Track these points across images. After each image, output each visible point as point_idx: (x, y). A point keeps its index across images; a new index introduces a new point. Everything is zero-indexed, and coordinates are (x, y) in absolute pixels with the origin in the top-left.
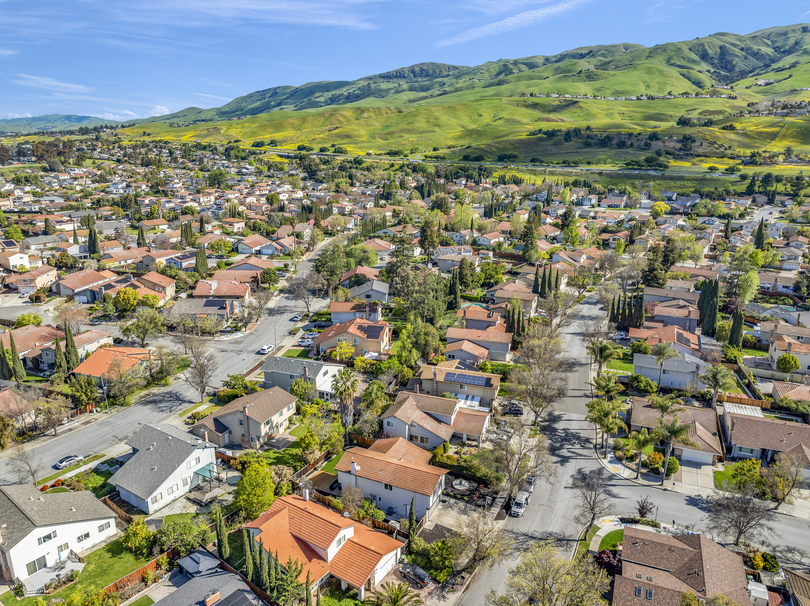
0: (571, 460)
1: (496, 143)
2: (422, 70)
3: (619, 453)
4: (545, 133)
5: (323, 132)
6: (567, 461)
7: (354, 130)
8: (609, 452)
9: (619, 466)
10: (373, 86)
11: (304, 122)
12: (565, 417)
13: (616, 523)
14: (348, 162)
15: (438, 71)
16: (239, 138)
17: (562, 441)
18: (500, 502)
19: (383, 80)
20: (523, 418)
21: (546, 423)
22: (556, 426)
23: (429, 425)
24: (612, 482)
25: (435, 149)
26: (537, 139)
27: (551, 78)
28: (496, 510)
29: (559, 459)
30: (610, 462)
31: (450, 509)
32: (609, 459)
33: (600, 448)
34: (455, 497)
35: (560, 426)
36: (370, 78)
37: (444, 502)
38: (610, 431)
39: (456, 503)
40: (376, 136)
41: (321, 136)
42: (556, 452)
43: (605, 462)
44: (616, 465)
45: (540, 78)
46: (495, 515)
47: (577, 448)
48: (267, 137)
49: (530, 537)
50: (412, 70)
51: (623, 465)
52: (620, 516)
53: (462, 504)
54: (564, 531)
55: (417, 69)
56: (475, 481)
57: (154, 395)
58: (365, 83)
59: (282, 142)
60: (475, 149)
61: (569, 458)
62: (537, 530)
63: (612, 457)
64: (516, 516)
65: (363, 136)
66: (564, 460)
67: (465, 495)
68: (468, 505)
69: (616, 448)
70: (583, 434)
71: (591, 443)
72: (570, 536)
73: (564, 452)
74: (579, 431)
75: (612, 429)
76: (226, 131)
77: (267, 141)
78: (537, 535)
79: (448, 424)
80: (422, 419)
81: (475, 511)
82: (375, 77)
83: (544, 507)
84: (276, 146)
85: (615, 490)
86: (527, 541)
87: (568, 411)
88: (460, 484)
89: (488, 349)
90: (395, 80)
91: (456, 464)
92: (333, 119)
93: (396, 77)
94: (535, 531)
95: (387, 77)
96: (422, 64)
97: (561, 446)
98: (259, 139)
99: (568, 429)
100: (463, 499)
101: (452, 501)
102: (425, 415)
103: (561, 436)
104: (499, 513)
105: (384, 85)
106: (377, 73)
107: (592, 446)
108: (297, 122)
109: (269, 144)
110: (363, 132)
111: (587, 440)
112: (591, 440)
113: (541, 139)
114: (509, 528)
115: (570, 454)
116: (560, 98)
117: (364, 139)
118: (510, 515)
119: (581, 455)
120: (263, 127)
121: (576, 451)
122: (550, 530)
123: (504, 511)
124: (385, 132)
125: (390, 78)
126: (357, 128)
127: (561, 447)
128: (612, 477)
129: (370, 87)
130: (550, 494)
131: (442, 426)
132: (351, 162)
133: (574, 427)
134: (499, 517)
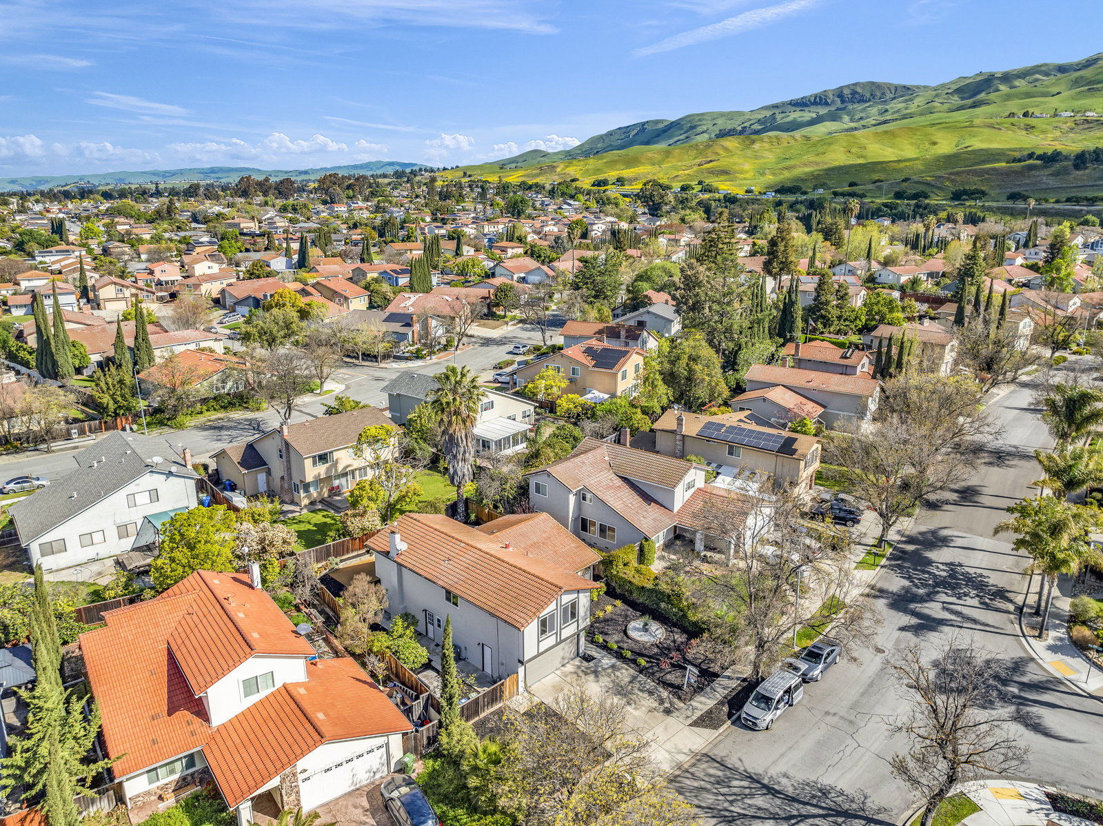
0: (946, 629)
1: (951, 174)
2: (854, 93)
3: (1082, 632)
4: (1040, 157)
5: (690, 167)
6: (933, 629)
7: (735, 164)
8: (1056, 627)
9: (1078, 663)
10: (779, 117)
11: (667, 157)
12: (959, 542)
13: (1035, 806)
14: (715, 200)
15: (878, 94)
16: (578, 177)
17: (937, 584)
18: (723, 688)
19: (794, 108)
20: (856, 530)
21: (911, 548)
22: (932, 555)
23: (623, 501)
24: (1047, 697)
25: (851, 185)
26: (1023, 167)
27: (1065, 94)
28: (703, 703)
29: (914, 621)
30: (1053, 649)
31: (592, 677)
32: (1050, 641)
33: (1031, 615)
34: (619, 655)
35: (940, 556)
36: (775, 106)
37: (588, 658)
38: (1057, 568)
39: (613, 666)
40: (767, 171)
41: (687, 172)
42: (912, 606)
43: (1039, 648)
44: (1068, 659)
45: (1045, 95)
46: (698, 714)
47: (970, 605)
48: (612, 175)
49: (764, 786)
50: (840, 93)
51: (1089, 660)
52: (1052, 790)
53: (625, 673)
54: (868, 792)
55: (846, 92)
56: (684, 630)
57: (229, 420)
58: (768, 113)
59: (631, 181)
60: (917, 182)
61: (942, 622)
62: (791, 773)
63: (1061, 639)
64: (750, 726)
65: (747, 172)
66: (928, 625)
67: (642, 655)
68: (642, 678)
69: (1075, 619)
70: (995, 580)
71: (1011, 601)
72: (879, 811)
73: (934, 609)
74: (985, 573)
75: (1065, 562)
76: (563, 169)
77: (612, 179)
78: (787, 786)
79: (667, 508)
80: (609, 487)
81: (651, 693)
82: (784, 104)
83: (836, 719)
84: (622, 185)
85: (1050, 718)
86: (752, 796)
87: (970, 530)
88: (645, 629)
89: (824, 407)
90: (813, 108)
91: (649, 585)
92: (709, 151)
93: (815, 103)
94: (785, 775)
95: (801, 104)
96: (855, 84)
97: (928, 595)
98: (601, 177)
99: (960, 565)
100: (634, 661)
101: (607, 661)
102: (619, 482)
103: (935, 576)
104: (710, 712)
105: (795, 115)
106: (787, 98)
107: (1011, 607)
108: (658, 157)
109: (614, 184)
110: (747, 167)
111: (1001, 594)
112: (1008, 595)
113: (1031, 168)
114: (719, 753)
115: (947, 616)
116: (1076, 118)
117: (747, 176)
118: (737, 722)
119: (975, 621)
120: (612, 164)
121: (966, 611)
122: (827, 780)
123: (726, 709)
124: (780, 166)
125: (805, 105)
126: (740, 161)
127: (929, 597)
128: (1048, 685)
129: (775, 118)
130: (863, 695)
131: (653, 510)
132: (719, 200)
133: (974, 563)
134: (707, 721)
